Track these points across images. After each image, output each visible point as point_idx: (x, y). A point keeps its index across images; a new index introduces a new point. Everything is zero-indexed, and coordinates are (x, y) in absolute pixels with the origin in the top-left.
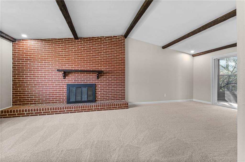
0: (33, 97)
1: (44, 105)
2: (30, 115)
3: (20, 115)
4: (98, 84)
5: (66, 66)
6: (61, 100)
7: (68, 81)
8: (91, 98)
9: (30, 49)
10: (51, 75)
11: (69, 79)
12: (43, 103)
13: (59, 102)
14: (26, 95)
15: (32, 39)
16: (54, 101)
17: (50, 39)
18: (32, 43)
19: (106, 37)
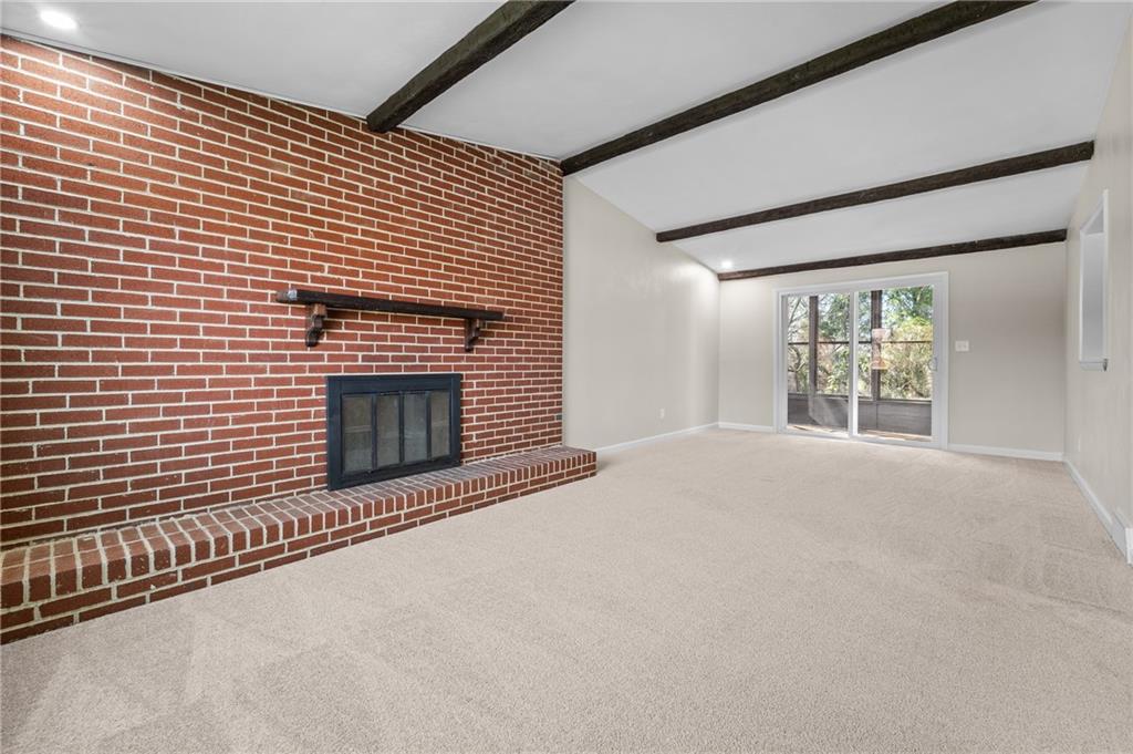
0: (95, 476)
1: (182, 515)
2: (147, 594)
3: (69, 614)
4: (468, 377)
5: (319, 274)
6: (290, 474)
7: (331, 358)
8: (442, 449)
9: (67, 124)
10: (233, 320)
11: (339, 348)
12: (176, 506)
13: (279, 487)
14: (34, 467)
15: (87, 56)
16: (248, 481)
17: (222, 88)
18: (91, 81)
19: (500, 154)
